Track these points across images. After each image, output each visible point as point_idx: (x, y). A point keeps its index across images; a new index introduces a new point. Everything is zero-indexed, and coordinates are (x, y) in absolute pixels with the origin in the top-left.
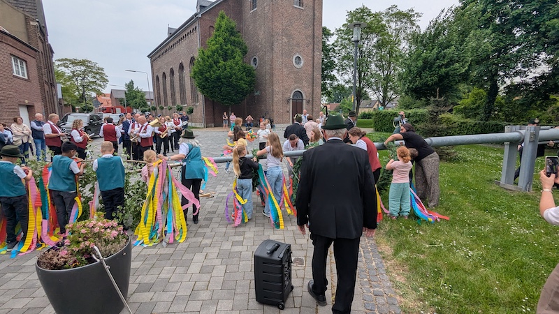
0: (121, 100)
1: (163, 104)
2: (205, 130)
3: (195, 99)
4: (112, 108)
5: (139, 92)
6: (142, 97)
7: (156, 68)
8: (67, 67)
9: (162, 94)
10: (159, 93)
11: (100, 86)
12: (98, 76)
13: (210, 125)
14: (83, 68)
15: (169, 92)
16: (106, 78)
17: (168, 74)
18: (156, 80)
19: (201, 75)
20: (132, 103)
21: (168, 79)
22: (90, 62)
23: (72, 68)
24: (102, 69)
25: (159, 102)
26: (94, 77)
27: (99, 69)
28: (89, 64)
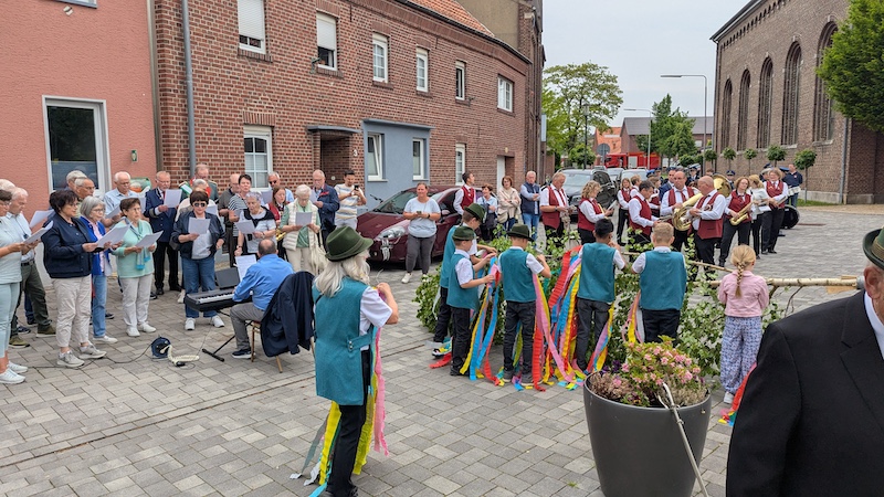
0: (641, 139)
1: (733, 146)
2: (845, 209)
3: (822, 128)
4: (622, 158)
5: (680, 119)
6: (685, 130)
7: (727, 62)
8: (557, 82)
9: (734, 121)
10: (726, 120)
11: (606, 112)
12: (605, 94)
13: (859, 197)
14: (582, 80)
15: (753, 116)
16: (619, 96)
17: (755, 74)
18: (724, 88)
19: (849, 68)
20: (662, 144)
21: (755, 85)
22: (594, 67)
23: (565, 82)
24: (614, 79)
25: (725, 141)
26: (598, 97)
27: (608, 79)
28: (593, 72)
